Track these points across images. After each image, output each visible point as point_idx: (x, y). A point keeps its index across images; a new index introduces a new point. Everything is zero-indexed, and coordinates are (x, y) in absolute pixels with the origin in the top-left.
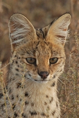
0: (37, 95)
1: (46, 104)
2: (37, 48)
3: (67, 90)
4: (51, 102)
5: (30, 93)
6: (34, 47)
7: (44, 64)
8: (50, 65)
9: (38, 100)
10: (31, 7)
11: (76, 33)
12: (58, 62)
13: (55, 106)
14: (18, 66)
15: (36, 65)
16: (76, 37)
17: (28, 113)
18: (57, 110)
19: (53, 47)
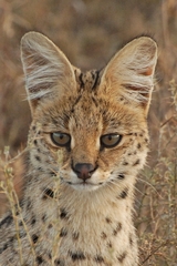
0: (84, 216)
1: (105, 236)
2: (73, 111)
3: (154, 207)
4: (115, 233)
5: (70, 212)
6: (68, 109)
7: (85, 147)
8: (101, 150)
9: (86, 228)
10: (77, 24)
11: (173, 81)
12: (121, 144)
13: (127, 243)
14: (39, 150)
15: (69, 150)
16: (173, 89)
17: (65, 254)
18: (129, 251)
19: (111, 111)
